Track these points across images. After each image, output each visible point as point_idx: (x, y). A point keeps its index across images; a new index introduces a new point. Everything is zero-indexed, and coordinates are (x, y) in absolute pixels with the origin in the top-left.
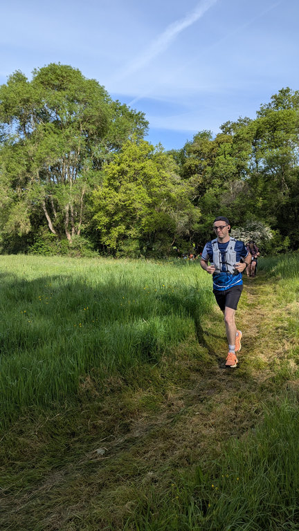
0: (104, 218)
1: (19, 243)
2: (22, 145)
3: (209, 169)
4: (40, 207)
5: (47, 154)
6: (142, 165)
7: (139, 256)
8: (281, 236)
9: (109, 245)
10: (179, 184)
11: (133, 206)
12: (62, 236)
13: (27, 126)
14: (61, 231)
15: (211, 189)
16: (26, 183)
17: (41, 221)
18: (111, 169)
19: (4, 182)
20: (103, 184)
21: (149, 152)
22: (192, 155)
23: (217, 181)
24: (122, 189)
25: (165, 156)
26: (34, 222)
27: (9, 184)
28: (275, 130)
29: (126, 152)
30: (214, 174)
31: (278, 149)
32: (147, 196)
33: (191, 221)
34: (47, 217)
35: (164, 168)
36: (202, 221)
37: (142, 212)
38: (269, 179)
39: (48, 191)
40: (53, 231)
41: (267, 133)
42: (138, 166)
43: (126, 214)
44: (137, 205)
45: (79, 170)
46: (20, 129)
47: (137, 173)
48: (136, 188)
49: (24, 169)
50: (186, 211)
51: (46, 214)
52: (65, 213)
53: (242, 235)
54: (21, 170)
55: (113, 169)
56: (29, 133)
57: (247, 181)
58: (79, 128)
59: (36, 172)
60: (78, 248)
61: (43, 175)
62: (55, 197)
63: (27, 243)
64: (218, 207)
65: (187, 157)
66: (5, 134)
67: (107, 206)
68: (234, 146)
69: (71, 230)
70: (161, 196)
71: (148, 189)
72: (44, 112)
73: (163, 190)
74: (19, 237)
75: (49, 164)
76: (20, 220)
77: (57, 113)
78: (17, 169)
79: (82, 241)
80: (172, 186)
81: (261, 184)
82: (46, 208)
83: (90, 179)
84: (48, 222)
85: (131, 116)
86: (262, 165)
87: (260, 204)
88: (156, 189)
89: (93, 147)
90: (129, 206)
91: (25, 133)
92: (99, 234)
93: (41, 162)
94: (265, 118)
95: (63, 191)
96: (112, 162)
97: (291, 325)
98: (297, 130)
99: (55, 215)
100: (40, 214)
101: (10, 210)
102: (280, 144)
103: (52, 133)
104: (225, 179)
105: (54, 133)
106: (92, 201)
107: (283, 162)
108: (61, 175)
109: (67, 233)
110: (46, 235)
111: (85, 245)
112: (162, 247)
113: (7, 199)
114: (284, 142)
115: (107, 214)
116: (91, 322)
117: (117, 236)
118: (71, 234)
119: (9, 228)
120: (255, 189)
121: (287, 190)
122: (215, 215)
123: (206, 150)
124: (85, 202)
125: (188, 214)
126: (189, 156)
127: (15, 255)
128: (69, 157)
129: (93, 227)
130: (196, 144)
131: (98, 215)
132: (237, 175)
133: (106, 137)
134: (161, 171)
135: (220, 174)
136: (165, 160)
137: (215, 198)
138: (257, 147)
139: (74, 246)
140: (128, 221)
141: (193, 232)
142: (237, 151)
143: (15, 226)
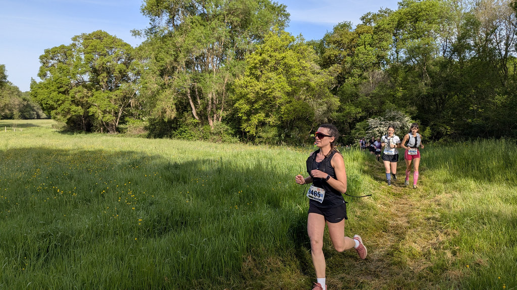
0: (244, 106)
1: (164, 127)
2: (171, 37)
3: (349, 59)
4: (185, 95)
5: (194, 45)
6: (283, 55)
7: (280, 143)
8: (422, 126)
9: (249, 132)
10: (319, 73)
11: (274, 94)
12: (205, 122)
13: (175, 18)
14: (204, 117)
15: (350, 78)
16: (173, 72)
17: (186, 107)
18: (253, 58)
19: (153, 71)
20: (245, 73)
21: (290, 42)
22: (332, 46)
23: (356, 71)
24: (263, 78)
25: (305, 47)
26: (179, 108)
27: (158, 73)
28: (417, 20)
29: (268, 43)
30: (353, 64)
31: (419, 40)
32: (286, 85)
33: (329, 110)
34: (192, 104)
35: (304, 57)
36: (340, 110)
37: (282, 100)
38: (410, 69)
39: (194, 80)
40: (196, 117)
41: (409, 24)
42: (279, 56)
43: (266, 102)
44: (277, 94)
45: (222, 61)
46: (169, 22)
47: (278, 63)
48: (277, 77)
49: (172, 59)
50: (325, 100)
51: (191, 101)
52: (208, 101)
53: (381, 124)
54: (169, 59)
55: (255, 59)
56: (177, 25)
57: (386, 71)
58: (224, 20)
59: (182, 60)
60: (219, 133)
61: (188, 64)
62: (199, 85)
63: (171, 128)
64: (357, 96)
65: (327, 47)
66: (155, 27)
67: (248, 94)
68: (375, 37)
69: (213, 117)
70: (301, 85)
71: (287, 78)
72: (192, 6)
73: (303, 80)
74: (165, 122)
75: (195, 55)
76: (167, 106)
77: (204, 7)
78: (166, 59)
79: (224, 128)
80: (312, 76)
81: (401, 74)
82: (191, 96)
83: (233, 68)
84: (192, 109)
85: (273, 8)
86: (402, 55)
87: (400, 94)
88: (296, 78)
89: (236, 38)
90: (269, 95)
92: (239, 121)
93: (188, 52)
94: (406, 9)
95: (207, 80)
96: (253, 52)
97: (443, 216)
98: (439, 20)
99: (199, 102)
100: (184, 101)
101: (158, 97)
102: (421, 34)
103: (199, 25)
104: (365, 69)
105: (201, 25)
106: (233, 89)
107: (425, 52)
108: (206, 65)
109: (209, 119)
110: (190, 120)
111: (226, 131)
112: (300, 135)
113: (155, 87)
114: (426, 33)
115: (248, 102)
116: (246, 205)
117: (257, 124)
118: (213, 120)
119: (156, 113)
120: (395, 79)
121: (429, 81)
122: (353, 104)
123: (346, 41)
124: (227, 90)
125: (326, 103)
126: (329, 46)
127: (161, 140)
128: (213, 47)
129: (234, 114)
130: (336, 35)
131: (239, 102)
132: (377, 65)
133: (249, 29)
134: (301, 61)
135: (359, 64)
136: (305, 50)
137: (354, 87)
138: (397, 37)
139: (215, 132)
140: (268, 109)
141: (331, 120)
142: (377, 42)
143: (162, 112)
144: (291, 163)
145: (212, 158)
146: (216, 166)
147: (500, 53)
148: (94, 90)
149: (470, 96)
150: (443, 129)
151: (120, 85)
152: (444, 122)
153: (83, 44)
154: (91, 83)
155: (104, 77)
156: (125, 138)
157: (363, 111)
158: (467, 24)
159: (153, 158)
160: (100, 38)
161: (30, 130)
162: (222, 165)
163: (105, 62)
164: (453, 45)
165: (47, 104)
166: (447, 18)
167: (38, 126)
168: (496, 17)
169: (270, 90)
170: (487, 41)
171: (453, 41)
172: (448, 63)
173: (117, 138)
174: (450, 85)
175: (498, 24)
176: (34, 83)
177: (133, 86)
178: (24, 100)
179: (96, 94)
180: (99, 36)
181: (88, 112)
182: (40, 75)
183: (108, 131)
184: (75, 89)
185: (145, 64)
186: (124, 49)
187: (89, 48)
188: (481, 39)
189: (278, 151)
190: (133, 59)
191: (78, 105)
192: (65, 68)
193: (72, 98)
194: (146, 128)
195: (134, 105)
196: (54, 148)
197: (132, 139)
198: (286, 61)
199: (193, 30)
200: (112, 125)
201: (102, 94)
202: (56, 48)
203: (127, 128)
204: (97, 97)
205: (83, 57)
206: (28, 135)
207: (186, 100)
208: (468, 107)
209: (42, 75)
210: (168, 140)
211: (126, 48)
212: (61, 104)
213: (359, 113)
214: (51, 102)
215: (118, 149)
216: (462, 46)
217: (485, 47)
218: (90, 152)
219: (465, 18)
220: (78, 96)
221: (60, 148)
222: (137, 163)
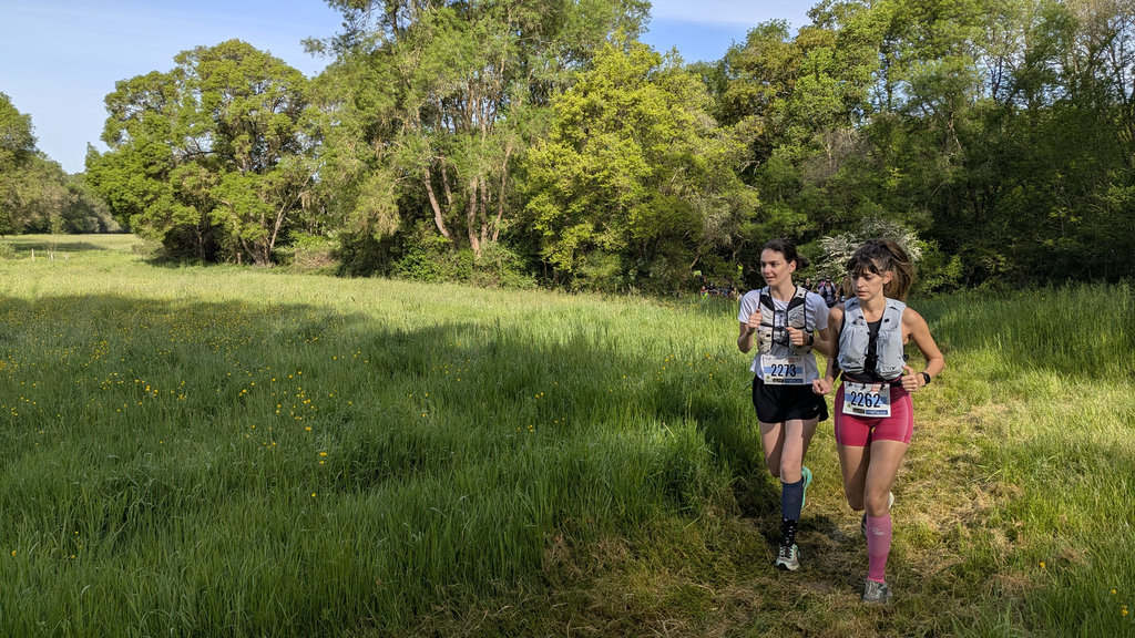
0: (549, 206)
1: (374, 253)
2: (389, 54)
3: (780, 103)
4: (418, 182)
5: (439, 71)
6: (635, 95)
7: (627, 290)
8: (941, 254)
9: (557, 264)
10: (714, 135)
11: (613, 181)
12: (462, 243)
13: (399, 13)
14: (459, 233)
15: (782, 147)
16: (394, 132)
17: (420, 209)
18: (568, 102)
19: (350, 129)
20: (551, 135)
21: (651, 66)
22: (743, 74)
23: (797, 131)
24: (590, 146)
25: (684, 76)
26: (406, 212)
27: (361, 134)
28: (934, 17)
29: (603, 68)
30: (791, 114)
31: (940, 61)
32: (641, 162)
33: (736, 216)
34: (433, 201)
35: (682, 100)
36: (760, 217)
37: (631, 195)
38: (917, 127)
39: (440, 149)
40: (444, 231)
41: (916, 26)
42: (625, 96)
43: (597, 199)
44: (621, 180)
45: (500, 107)
46: (385, 21)
47: (623, 113)
48: (621, 144)
49: (392, 102)
50: (726, 194)
51: (431, 195)
52: (469, 196)
54: (384, 104)
55: (573, 105)
56: (403, 29)
57: (863, 131)
58: (505, 17)
59: (414, 106)
60: (492, 267)
61: (427, 115)
62: (451, 161)
63: (389, 253)
64: (798, 186)
65: (731, 77)
66: (354, 32)
67: (555, 182)
68: (840, 54)
69: (480, 231)
70: (672, 163)
71: (644, 147)
73: (678, 149)
74: (375, 242)
75: (443, 93)
76: (379, 206)
78: (378, 103)
79: (503, 255)
80: (698, 141)
81: (898, 138)
82: (432, 185)
83: (523, 124)
84: (433, 212)
86: (901, 95)
87: (893, 183)
88: (662, 147)
89: (531, 58)
90: (603, 182)
91: (396, 28)
93: (425, 88)
95: (467, 150)
96: (570, 89)
97: (989, 453)
98: (985, 17)
99: (449, 198)
100: (417, 196)
101: (360, 187)
102: (945, 48)
103: (451, 27)
104: (816, 125)
105: (455, 28)
106: (525, 170)
107: (951, 89)
108: (465, 116)
109: (471, 236)
110: (429, 239)
111: (508, 262)
112: (669, 272)
113: (355, 165)
114: (955, 45)
115: (557, 198)
116: (552, 424)
117: (575, 246)
118: (480, 239)
119: (355, 222)
120: (883, 149)
121: (959, 153)
122: (789, 204)
123: (774, 63)
124: (512, 172)
125: (730, 202)
126: (736, 75)
127: (367, 279)
128: (481, 77)
129: (525, 226)
130: (752, 49)
131: (537, 199)
132: (843, 117)
133: (559, 37)
134: (674, 107)
135: (805, 115)
136: (683, 84)
137: (792, 167)
138: (890, 55)
139: (484, 264)
140: (599, 214)
141: (740, 240)
142: (844, 65)
143: (369, 220)
144: (650, 333)
145: (477, 321)
146: (487, 338)
147: (1122, 91)
148: (222, 171)
149: (1052, 188)
150: (989, 261)
151: (279, 160)
152: (992, 246)
153: (198, 70)
154: (216, 155)
155: (243, 142)
156: (290, 277)
157: (810, 220)
158: (1047, 27)
159: (350, 319)
160: (235, 57)
161: (86, 256)
162: (500, 338)
163: (247, 110)
164: (1015, 73)
165: (121, 200)
166: (1003, 12)
167: (102, 249)
168: (1114, 10)
169: (606, 173)
170: (1091, 63)
171: (1016, 64)
172: (1002, 113)
173: (271, 276)
174: (1007, 162)
175: (1119, 25)
176: (93, 155)
177: (307, 163)
178: (73, 191)
179: (228, 179)
180: (235, 52)
181: (210, 219)
182: (106, 138)
183: (253, 261)
184: (182, 169)
185: (332, 114)
186: (288, 81)
187: (212, 78)
188: (1078, 59)
189: (622, 307)
190: (306, 103)
191: (187, 204)
192: (160, 123)
193: (175, 187)
194: (334, 255)
195: (309, 204)
196: (138, 297)
197: (304, 279)
198: (641, 107)
199: (437, 38)
200: (262, 248)
201: (239, 180)
202: (141, 77)
203: (293, 255)
204: (228, 186)
205: (198, 98)
206: (81, 268)
207: (421, 193)
208: (1048, 211)
209: (111, 137)
210: (383, 281)
211: (292, 78)
212: (152, 200)
213: (802, 224)
214: (130, 197)
215: (274, 300)
216: (1035, 75)
217: (1087, 77)
218: (213, 305)
219: (1044, 13)
220: (188, 183)
221: (150, 296)
222: (315, 330)
